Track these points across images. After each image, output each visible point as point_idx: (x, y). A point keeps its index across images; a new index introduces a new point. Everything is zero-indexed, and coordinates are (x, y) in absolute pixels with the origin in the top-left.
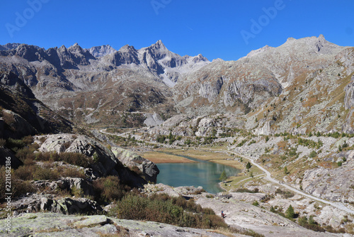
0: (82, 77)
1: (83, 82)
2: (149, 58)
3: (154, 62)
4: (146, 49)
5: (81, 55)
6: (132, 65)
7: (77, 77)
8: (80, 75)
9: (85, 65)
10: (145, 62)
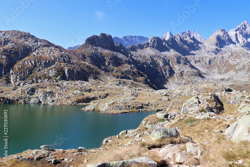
0: (200, 61)
1: (203, 66)
2: (240, 38)
3: (246, 40)
4: (236, 31)
5: (192, 41)
6: (232, 45)
7: (196, 62)
8: (197, 59)
9: (198, 49)
10: (238, 42)
